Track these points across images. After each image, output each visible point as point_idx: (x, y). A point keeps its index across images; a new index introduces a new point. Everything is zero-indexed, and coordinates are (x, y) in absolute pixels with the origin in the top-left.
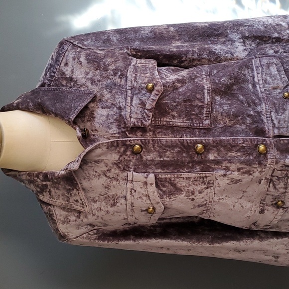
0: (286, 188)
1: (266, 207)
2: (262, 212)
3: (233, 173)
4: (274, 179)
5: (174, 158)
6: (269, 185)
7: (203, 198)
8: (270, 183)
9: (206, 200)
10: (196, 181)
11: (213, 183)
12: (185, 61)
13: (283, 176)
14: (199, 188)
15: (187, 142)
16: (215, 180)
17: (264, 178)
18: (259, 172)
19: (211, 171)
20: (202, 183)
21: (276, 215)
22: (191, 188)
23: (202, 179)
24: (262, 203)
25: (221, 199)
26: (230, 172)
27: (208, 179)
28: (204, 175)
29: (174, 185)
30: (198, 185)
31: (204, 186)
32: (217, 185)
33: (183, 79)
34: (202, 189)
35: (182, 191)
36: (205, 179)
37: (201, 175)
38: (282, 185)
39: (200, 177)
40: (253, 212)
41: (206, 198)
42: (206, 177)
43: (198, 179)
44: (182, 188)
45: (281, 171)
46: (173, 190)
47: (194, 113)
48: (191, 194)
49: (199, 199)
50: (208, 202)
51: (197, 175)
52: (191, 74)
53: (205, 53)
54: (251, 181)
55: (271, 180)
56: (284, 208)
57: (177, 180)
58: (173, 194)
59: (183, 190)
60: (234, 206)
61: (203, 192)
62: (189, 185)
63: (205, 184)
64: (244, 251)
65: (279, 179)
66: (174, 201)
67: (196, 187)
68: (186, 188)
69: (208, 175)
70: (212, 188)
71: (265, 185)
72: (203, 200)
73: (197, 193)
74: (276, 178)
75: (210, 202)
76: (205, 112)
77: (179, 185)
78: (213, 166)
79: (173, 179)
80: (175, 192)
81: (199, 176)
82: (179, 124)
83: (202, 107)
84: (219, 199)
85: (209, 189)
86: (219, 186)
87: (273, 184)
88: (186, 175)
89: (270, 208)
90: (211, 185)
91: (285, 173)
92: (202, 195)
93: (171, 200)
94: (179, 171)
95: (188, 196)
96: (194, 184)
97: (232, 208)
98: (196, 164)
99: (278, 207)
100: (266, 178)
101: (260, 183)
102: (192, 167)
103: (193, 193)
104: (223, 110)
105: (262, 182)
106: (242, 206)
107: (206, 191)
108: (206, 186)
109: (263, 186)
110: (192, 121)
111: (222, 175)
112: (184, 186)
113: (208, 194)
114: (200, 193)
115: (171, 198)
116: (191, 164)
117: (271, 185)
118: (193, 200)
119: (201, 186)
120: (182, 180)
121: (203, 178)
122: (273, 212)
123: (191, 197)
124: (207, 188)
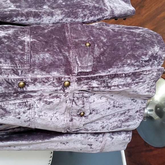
0: (84, 104)
1: (74, 117)
2: (72, 120)
3: (46, 97)
4: (75, 99)
5: (2, 91)
6: (73, 103)
7: (27, 116)
8: (73, 102)
9: (29, 118)
10: (20, 105)
11: (33, 106)
12: (16, 20)
13: (81, 96)
14: (23, 110)
15: (12, 81)
16: (34, 103)
17: (68, 99)
18: (64, 95)
19: (30, 98)
20: (25, 106)
21: (81, 121)
22: (17, 111)
23: (24, 104)
24: (71, 115)
25: (41, 116)
26: (43, 97)
27: (29, 103)
28: (26, 101)
29: (5, 110)
30: (22, 108)
31: (27, 108)
32: (36, 107)
33: (9, 36)
34: (26, 111)
35: (10, 113)
36: (27, 103)
37: (24, 101)
38: (81, 102)
39: (23, 103)
40: (65, 121)
41: (29, 116)
42: (27, 102)
43: (22, 104)
44: (11, 111)
45: (78, 94)
46: (4, 113)
47: (16, 59)
48: (17, 115)
49: (24, 117)
50: (31, 118)
51: (20, 101)
52: (16, 33)
53: (32, 15)
54: (60, 102)
55: (73, 100)
56: (85, 116)
57: (6, 106)
58: (4, 116)
59: (12, 112)
60: (51, 119)
61: (27, 112)
62: (16, 108)
63: (27, 107)
64: (67, 143)
65: (78, 99)
66: (6, 120)
67: (21, 109)
68: (14, 111)
69: (28, 100)
70: (33, 109)
71: (70, 104)
72: (27, 118)
73: (22, 114)
74: (76, 98)
75: (33, 118)
76: (25, 58)
77: (8, 109)
78: (32, 94)
79: (3, 106)
80: (5, 115)
81: (22, 101)
82: (5, 67)
83: (23, 55)
84: (39, 116)
85: (30, 110)
86: (38, 107)
87: (75, 102)
88: (12, 102)
89: (76, 118)
90: (32, 107)
91: (81, 95)
92: (26, 115)
93: (3, 120)
94: (7, 99)
95: (15, 116)
96: (19, 108)
97: (50, 120)
98: (20, 94)
99: (81, 116)
100: (69, 99)
101: (66, 103)
102: (17, 96)
103: (19, 114)
104: (40, 57)
105: (68, 101)
106: (57, 118)
107: (28, 111)
108: (28, 108)
109: (69, 104)
110: (16, 65)
111: (38, 99)
112: (12, 110)
113: (31, 114)
114: (24, 113)
115: (2, 119)
116: (15, 95)
117: (74, 103)
118: (19, 118)
119: (25, 109)
120: (10, 105)
121: (25, 102)
122: (79, 120)
123: (18, 117)
124: (29, 109)
